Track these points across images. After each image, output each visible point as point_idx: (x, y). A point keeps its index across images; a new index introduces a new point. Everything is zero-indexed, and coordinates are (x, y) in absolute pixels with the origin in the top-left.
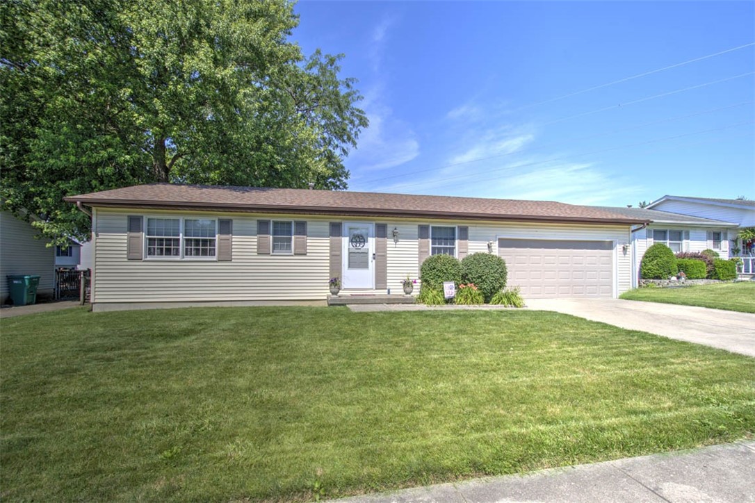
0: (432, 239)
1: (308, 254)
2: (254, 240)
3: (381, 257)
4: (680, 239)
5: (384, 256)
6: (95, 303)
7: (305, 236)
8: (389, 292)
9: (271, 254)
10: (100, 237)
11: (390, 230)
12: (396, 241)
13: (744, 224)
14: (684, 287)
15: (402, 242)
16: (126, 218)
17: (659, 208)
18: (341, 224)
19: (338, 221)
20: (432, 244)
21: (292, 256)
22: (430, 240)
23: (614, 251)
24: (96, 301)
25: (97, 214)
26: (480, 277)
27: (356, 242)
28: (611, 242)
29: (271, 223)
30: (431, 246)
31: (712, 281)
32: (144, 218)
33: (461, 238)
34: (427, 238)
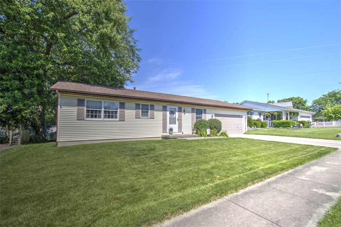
0: (196, 113)
1: (155, 118)
2: (134, 112)
3: (180, 120)
4: (252, 115)
5: (181, 120)
6: (59, 142)
7: (154, 111)
8: (183, 133)
9: (141, 118)
10: (62, 108)
11: (183, 109)
12: (185, 114)
13: (267, 111)
14: (257, 130)
15: (187, 114)
16: (77, 99)
17: (243, 104)
18: (166, 106)
19: (166, 105)
20: (196, 115)
21: (149, 119)
22: (195, 114)
23: (243, 119)
24: (60, 141)
25: (61, 97)
26: (215, 127)
27: (171, 114)
28: (242, 116)
29: (141, 105)
30: (195, 116)
31: (262, 128)
32: (86, 100)
33: (204, 113)
34: (194, 113)
